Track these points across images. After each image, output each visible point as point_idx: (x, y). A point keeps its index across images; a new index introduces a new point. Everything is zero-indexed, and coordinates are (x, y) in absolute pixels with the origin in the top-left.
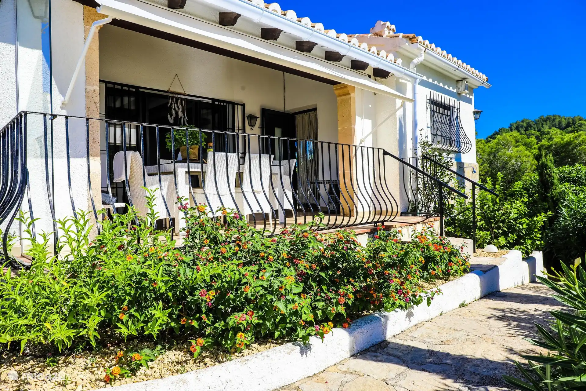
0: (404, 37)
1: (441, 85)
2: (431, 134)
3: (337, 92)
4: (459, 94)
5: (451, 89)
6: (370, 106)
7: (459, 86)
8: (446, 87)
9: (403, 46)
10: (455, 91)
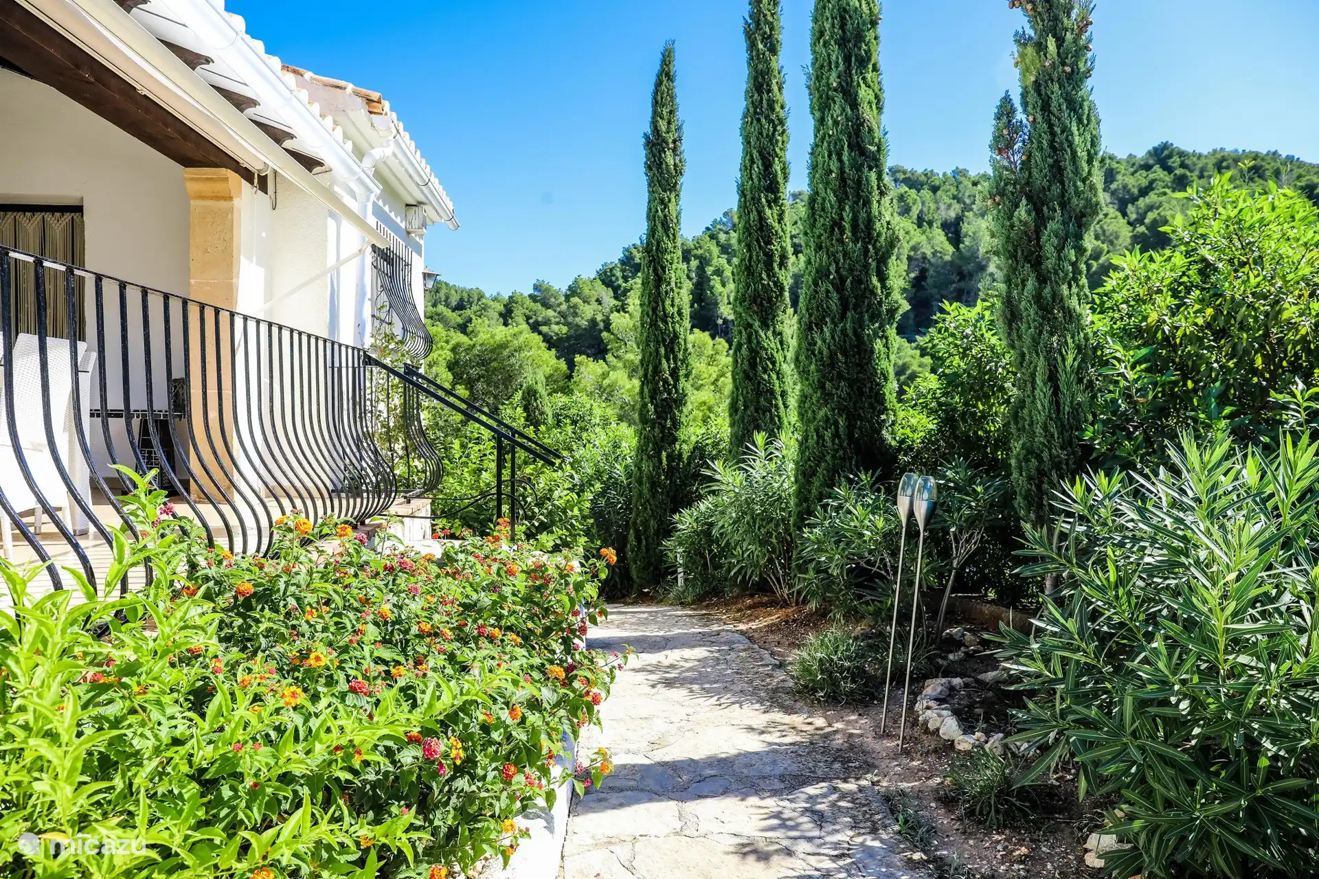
0: (357, 94)
1: (386, 209)
2: (373, 316)
3: (192, 187)
4: (409, 233)
5: (398, 220)
6: (264, 235)
7: (409, 217)
8: (392, 215)
9: (351, 114)
10: (403, 225)
